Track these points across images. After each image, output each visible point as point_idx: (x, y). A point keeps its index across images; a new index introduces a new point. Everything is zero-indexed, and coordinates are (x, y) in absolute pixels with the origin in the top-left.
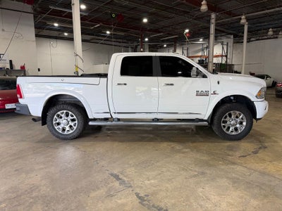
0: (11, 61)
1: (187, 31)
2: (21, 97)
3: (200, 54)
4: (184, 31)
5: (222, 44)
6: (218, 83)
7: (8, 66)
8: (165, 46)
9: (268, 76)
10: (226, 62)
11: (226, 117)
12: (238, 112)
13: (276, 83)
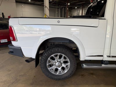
0: (3, 14)
2: (14, 40)
7: (2, 16)
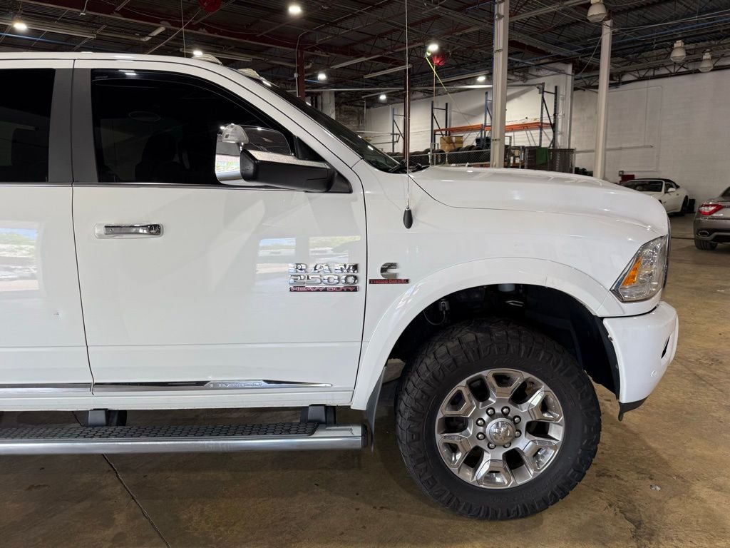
1: (433, 48)
3: (480, 121)
4: (424, 49)
5: (542, 92)
6: (409, 219)
8: (383, 97)
9: (670, 184)
10: (554, 141)
11: (457, 401)
12: (519, 377)
13: (693, 201)
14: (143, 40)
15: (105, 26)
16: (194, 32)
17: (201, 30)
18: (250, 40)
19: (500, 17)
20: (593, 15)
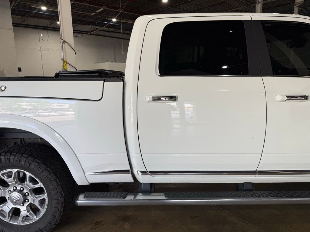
14: (92, 14)
15: (79, 8)
16: (116, 10)
17: (118, 9)
18: (138, 14)
19: (259, 3)
20: (298, 2)
